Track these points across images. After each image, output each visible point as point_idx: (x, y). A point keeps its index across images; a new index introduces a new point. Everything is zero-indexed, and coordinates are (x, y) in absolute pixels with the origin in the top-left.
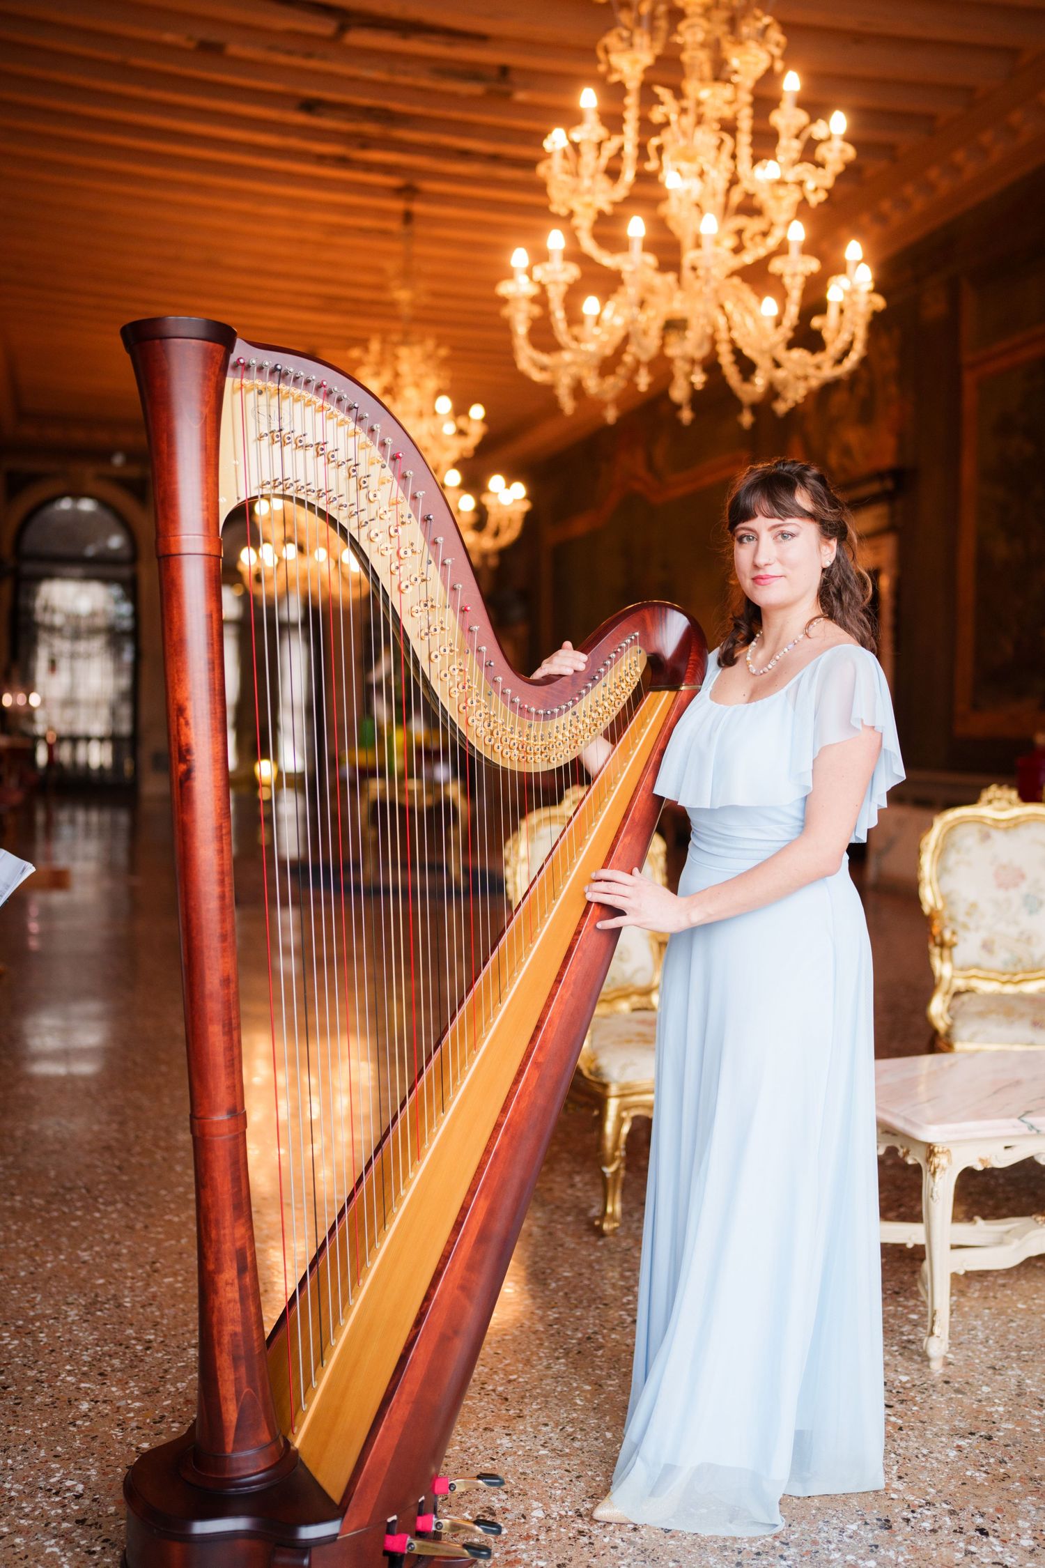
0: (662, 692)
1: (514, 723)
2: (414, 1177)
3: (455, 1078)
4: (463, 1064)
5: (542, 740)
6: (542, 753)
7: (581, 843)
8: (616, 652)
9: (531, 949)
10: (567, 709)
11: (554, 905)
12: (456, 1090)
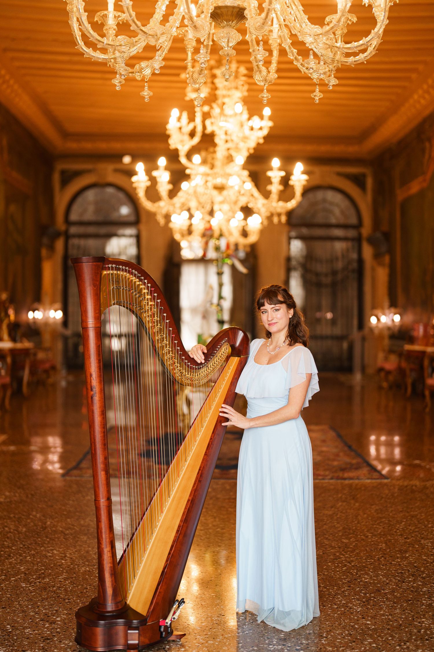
0: (235, 357)
1: (188, 371)
2: (161, 519)
3: (172, 486)
4: (175, 482)
5: (197, 376)
6: (197, 380)
7: (210, 409)
8: (220, 346)
9: (195, 444)
10: (205, 365)
11: (202, 430)
12: (173, 490)
